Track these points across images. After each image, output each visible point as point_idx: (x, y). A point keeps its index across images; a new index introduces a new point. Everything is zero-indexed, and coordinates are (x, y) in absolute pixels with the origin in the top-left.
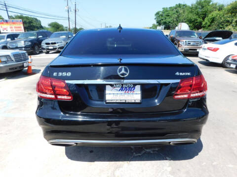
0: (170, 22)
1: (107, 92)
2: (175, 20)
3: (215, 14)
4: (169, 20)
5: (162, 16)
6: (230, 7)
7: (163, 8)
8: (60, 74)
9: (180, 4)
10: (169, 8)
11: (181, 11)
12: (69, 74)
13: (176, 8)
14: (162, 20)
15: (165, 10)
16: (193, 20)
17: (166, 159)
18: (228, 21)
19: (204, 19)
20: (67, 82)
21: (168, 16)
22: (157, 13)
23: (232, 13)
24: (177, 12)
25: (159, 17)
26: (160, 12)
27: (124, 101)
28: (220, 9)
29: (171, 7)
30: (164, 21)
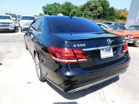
0: (51, 13)
1: (101, 53)
2: (54, 11)
3: (74, 10)
4: (51, 11)
5: (47, 9)
6: (80, 8)
7: (47, 4)
8: (79, 45)
9: (56, 3)
10: (50, 5)
11: (57, 7)
12: (84, 45)
13: (54, 5)
14: (47, 11)
15: (48, 5)
16: (64, 12)
17: (112, 83)
18: (81, 14)
19: (70, 12)
20: (84, 50)
21: (51, 9)
22: (44, 7)
23: (82, 10)
24: (55, 7)
25: (45, 9)
26: (45, 6)
27: (108, 57)
28: (76, 8)
29: (51, 4)
30: (48, 12)
